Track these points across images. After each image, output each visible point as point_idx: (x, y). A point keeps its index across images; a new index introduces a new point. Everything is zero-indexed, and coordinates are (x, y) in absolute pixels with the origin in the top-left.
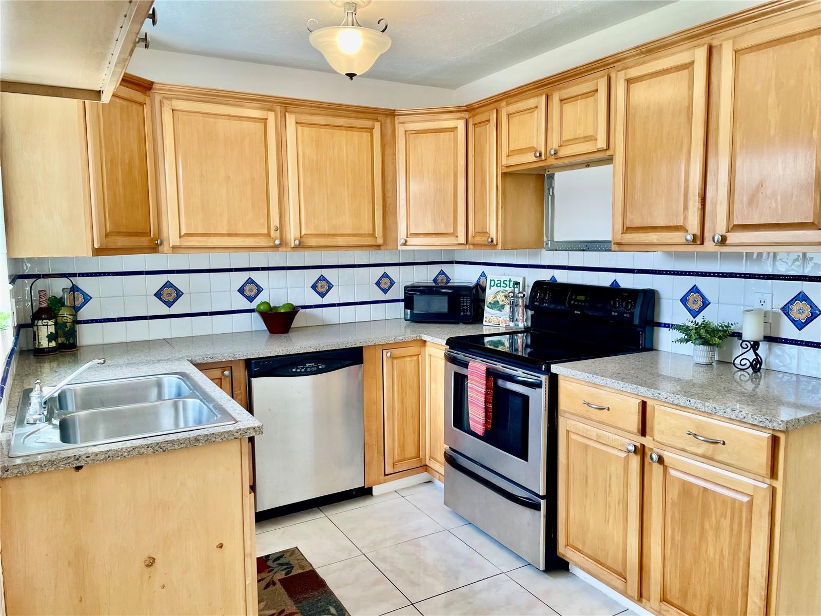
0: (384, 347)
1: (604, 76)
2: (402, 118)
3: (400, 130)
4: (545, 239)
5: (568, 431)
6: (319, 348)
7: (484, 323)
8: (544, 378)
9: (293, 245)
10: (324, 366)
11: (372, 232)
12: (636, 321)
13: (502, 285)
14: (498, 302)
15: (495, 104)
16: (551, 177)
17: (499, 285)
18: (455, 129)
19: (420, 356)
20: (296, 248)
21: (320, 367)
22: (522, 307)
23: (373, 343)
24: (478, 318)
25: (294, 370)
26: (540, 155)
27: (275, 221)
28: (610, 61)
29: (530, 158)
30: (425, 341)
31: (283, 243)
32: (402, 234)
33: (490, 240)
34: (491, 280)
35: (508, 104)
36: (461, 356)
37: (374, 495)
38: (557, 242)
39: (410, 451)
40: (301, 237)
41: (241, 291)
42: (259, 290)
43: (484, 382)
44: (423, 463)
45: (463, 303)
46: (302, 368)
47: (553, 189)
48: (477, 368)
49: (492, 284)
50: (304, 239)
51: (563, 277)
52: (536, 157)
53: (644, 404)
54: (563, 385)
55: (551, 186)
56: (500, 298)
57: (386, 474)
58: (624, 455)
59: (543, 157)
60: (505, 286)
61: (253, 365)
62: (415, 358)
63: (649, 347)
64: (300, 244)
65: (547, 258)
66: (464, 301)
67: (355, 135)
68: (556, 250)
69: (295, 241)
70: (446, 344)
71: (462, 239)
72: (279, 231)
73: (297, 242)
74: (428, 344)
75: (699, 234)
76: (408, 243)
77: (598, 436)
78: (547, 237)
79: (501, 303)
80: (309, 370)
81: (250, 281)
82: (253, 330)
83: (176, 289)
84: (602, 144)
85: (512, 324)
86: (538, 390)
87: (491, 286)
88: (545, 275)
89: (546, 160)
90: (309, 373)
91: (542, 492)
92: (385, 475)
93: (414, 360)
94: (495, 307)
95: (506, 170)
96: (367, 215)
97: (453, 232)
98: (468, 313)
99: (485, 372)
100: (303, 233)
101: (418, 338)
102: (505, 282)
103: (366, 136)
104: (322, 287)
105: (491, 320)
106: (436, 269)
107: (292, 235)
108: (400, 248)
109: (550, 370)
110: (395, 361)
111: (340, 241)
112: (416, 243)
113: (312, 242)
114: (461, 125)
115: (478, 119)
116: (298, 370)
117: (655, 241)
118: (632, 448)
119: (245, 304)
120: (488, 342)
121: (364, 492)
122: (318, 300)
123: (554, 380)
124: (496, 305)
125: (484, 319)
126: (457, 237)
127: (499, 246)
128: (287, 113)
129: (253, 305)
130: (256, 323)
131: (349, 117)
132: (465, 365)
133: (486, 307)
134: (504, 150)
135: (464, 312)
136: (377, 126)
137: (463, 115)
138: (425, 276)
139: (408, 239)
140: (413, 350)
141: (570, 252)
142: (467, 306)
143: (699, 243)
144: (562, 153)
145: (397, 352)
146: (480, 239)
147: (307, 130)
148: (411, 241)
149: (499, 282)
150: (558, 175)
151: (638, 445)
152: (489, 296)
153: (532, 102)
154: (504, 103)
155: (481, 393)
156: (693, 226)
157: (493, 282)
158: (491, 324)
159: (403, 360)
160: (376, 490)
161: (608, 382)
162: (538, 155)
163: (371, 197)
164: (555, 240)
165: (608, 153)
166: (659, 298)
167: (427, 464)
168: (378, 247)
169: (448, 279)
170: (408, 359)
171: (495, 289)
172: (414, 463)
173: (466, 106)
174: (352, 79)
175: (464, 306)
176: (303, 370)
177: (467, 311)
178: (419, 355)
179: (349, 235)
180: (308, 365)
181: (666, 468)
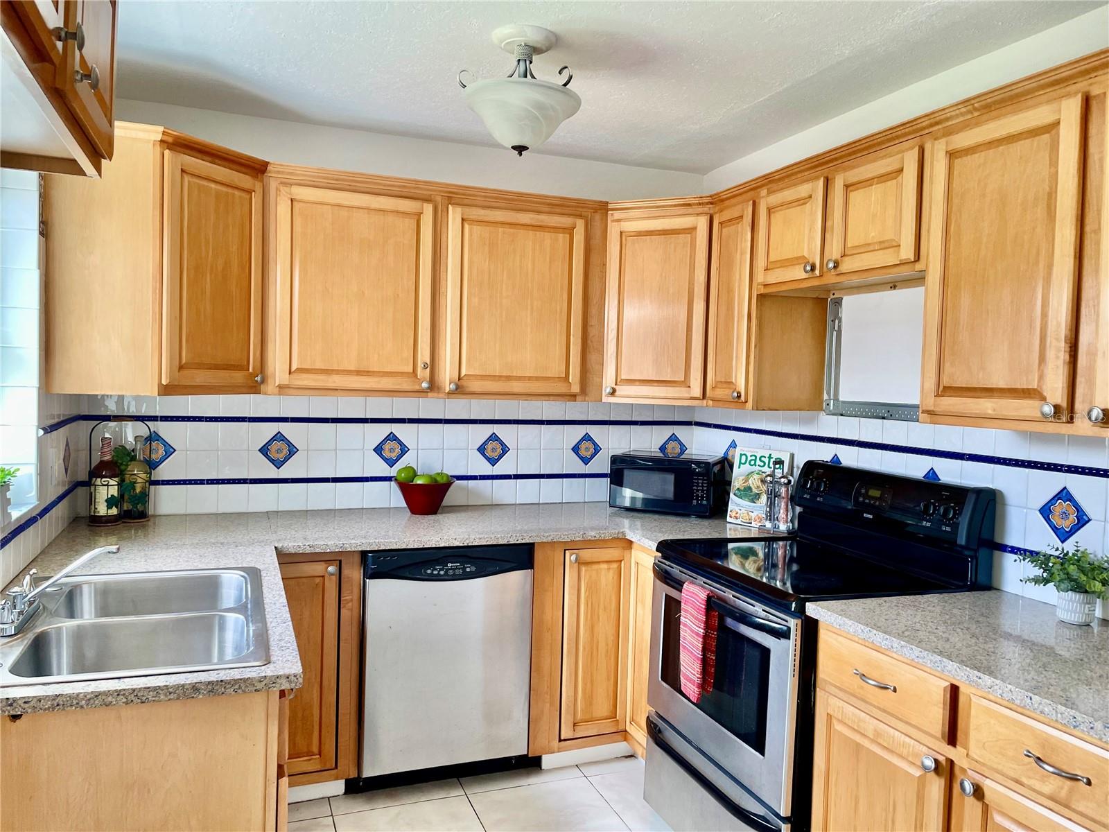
0: (568, 546)
1: (912, 148)
2: (617, 215)
3: (613, 231)
4: (826, 397)
5: (829, 716)
6: (468, 541)
7: (729, 519)
8: (793, 624)
9: (447, 391)
10: (473, 569)
11: (564, 376)
12: (962, 540)
13: (758, 462)
14: (750, 488)
15: (752, 193)
16: (838, 302)
17: (753, 462)
18: (692, 230)
19: (623, 562)
20: (450, 393)
21: (468, 570)
22: (785, 500)
23: (549, 539)
24: (718, 510)
25: (429, 571)
26: (813, 269)
27: (424, 355)
28: (924, 124)
29: (798, 273)
30: (631, 542)
31: (433, 386)
32: (609, 380)
33: (735, 394)
34: (741, 455)
35: (770, 193)
36: (676, 570)
37: (543, 768)
38: (844, 402)
39: (602, 708)
40: (459, 379)
41: (378, 450)
42: (404, 450)
43: (703, 618)
44: (621, 728)
45: (698, 486)
46: (441, 570)
47: (840, 322)
48: (694, 593)
49: (743, 461)
50: (463, 383)
51: (851, 458)
52: (806, 272)
53: (954, 691)
54: (824, 638)
55: (837, 317)
56: (754, 482)
57: (562, 738)
58: (917, 773)
59: (817, 272)
60: (762, 464)
61: (370, 560)
62: (615, 566)
63: (985, 583)
64: (457, 389)
65: (829, 425)
66: (698, 483)
67: (547, 237)
68: (842, 415)
69: (450, 384)
70: (657, 550)
71: (696, 391)
72: (428, 368)
73: (453, 386)
74: (634, 546)
75: (1064, 404)
76: (617, 394)
77: (877, 733)
78: (829, 394)
79: (755, 491)
80: (451, 572)
81: (392, 437)
82: (392, 506)
83: (289, 443)
84: (907, 252)
85: (768, 525)
86: (783, 641)
87: (740, 463)
88: (824, 453)
89: (821, 276)
90: (450, 577)
91: (785, 810)
92: (560, 740)
93: (613, 568)
94: (746, 496)
95: (763, 291)
96: (559, 351)
97: (683, 380)
98: (705, 502)
99: (704, 602)
100: (464, 372)
101: (620, 536)
102: (763, 459)
103: (562, 238)
104: (493, 450)
105: (738, 515)
106: (667, 431)
107: (447, 375)
108: (606, 399)
109: (805, 612)
110: (583, 569)
111: (517, 387)
112: (631, 395)
113: (475, 386)
114: (702, 223)
115: (727, 215)
116: (435, 572)
117: (990, 412)
118: (930, 764)
119: (382, 469)
120: (732, 549)
121: (528, 764)
122: (487, 469)
123: (810, 630)
124: (748, 494)
125: (729, 513)
126: (689, 387)
127: (750, 405)
128: (450, 206)
129: (392, 472)
130: (396, 498)
131: (539, 212)
132: (678, 585)
133: (732, 495)
134: (761, 262)
135: (698, 500)
136: (580, 225)
137: (706, 209)
138: (647, 442)
139: (617, 387)
140: (612, 553)
141: (862, 419)
142: (703, 491)
143: (1064, 420)
144: (846, 266)
145: (587, 554)
146: (721, 393)
147: (477, 229)
148: (621, 390)
149: (753, 458)
150: (847, 300)
151: (942, 759)
152: (738, 476)
153: (803, 190)
154: (764, 192)
155: (697, 634)
156: (1056, 391)
157: (744, 457)
158: (739, 522)
159: (595, 567)
160: (547, 761)
161: (895, 645)
162: (808, 268)
163: (565, 324)
164: (841, 399)
165: (919, 266)
166: (1004, 504)
167: (628, 729)
168: (573, 397)
169: (683, 449)
170: (604, 566)
171: (746, 468)
172: (608, 727)
173: (711, 196)
174: (521, 155)
175: (698, 490)
176: (442, 573)
177: (702, 500)
178: (621, 561)
179: (530, 378)
180: (450, 565)
181: (986, 809)
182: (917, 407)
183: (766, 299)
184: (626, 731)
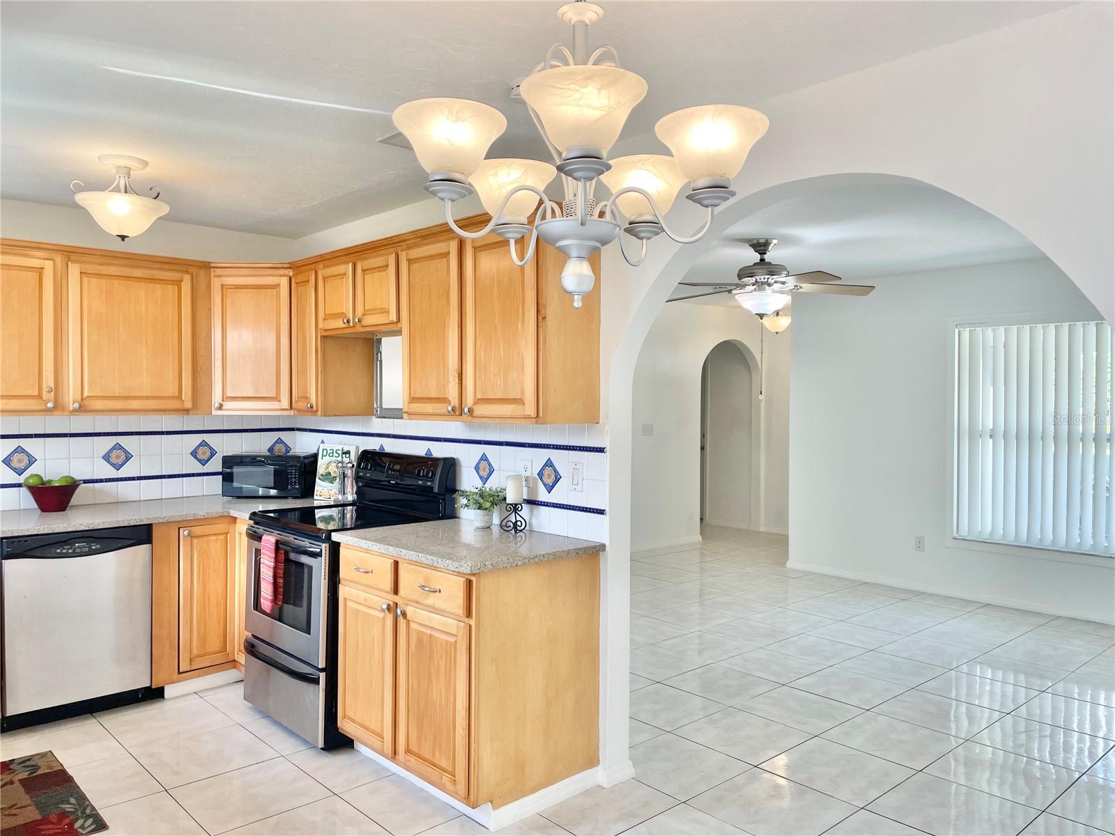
0: (180, 524)
1: (392, 253)
2: (219, 272)
3: (216, 284)
4: (375, 406)
5: (345, 599)
6: (92, 526)
7: (315, 497)
8: (325, 547)
9: (71, 409)
10: (98, 546)
11: (177, 395)
12: (436, 490)
13: (335, 454)
14: (330, 473)
15: (314, 265)
16: (379, 341)
17: (331, 455)
18: (277, 286)
19: (229, 535)
20: (75, 411)
21: (94, 547)
22: (350, 479)
23: (165, 521)
24: (308, 491)
25: (59, 551)
26: (348, 321)
27: (48, 380)
28: (396, 240)
29: (339, 324)
30: (236, 518)
31: (58, 407)
32: (217, 397)
33: (309, 406)
34: (323, 450)
35: (325, 267)
36: (260, 529)
37: (166, 697)
38: (385, 409)
39: (214, 644)
40: (82, 399)
41: (7, 462)
42: (32, 461)
43: (273, 555)
44: (231, 658)
45: (291, 475)
46: (69, 549)
47: (381, 355)
48: (269, 540)
49: (325, 454)
50: (86, 402)
51: (392, 447)
52: (345, 323)
53: (396, 564)
54: (343, 552)
55: (379, 352)
56: (333, 469)
57: (181, 671)
58: (381, 615)
59: (351, 324)
60: (337, 455)
61: (5, 545)
62: (222, 537)
63: (451, 515)
64: (80, 407)
65: (378, 425)
66: (292, 472)
67: (158, 288)
68: (384, 418)
69: (73, 404)
70: (250, 519)
71: (285, 403)
72: (53, 393)
73: (76, 405)
74: (238, 520)
75: (457, 406)
76: (223, 408)
77: (366, 600)
78: (377, 404)
79: (333, 475)
80: (78, 550)
81: (19, 450)
82: (22, 508)
84: (393, 317)
85: (340, 497)
86: (319, 558)
87: (323, 455)
88: (373, 444)
89: (354, 327)
90: (78, 555)
91: (322, 664)
92: (179, 673)
93: (221, 539)
94: (327, 479)
95: (325, 334)
96: (171, 375)
97: (275, 396)
98: (297, 487)
99: (274, 545)
100: (86, 394)
101: (225, 514)
102: (338, 452)
103: (171, 289)
104: (119, 457)
105: (322, 494)
106: (274, 436)
107: (71, 396)
108: (214, 412)
109: (331, 538)
110: (195, 541)
111: (135, 404)
113: (98, 405)
114: (284, 282)
115: (300, 278)
116: (64, 551)
117: (430, 411)
118: (385, 607)
119: (13, 478)
121: (153, 694)
122: (112, 473)
123: (335, 548)
124: (328, 477)
125: (315, 493)
126: (280, 401)
127: (319, 413)
128: (69, 263)
129: (21, 479)
130: (25, 499)
131: (150, 268)
132: (259, 538)
133: (317, 479)
134: (321, 315)
135: (291, 485)
136: (187, 278)
137: (286, 272)
138: (259, 445)
139: (223, 403)
140: (220, 527)
141: (395, 420)
142: (295, 478)
143: (457, 414)
144: (365, 322)
145: (197, 530)
146: (302, 405)
147: (94, 281)
148: (227, 405)
149: (331, 451)
150: (384, 340)
151: (391, 603)
152: (321, 466)
153: (341, 269)
154: (321, 265)
155: (270, 567)
157: (325, 451)
158: (322, 498)
159: (205, 539)
160: (169, 691)
162: (345, 321)
163: (177, 355)
164: (384, 407)
165: (399, 325)
166: (460, 466)
167: (236, 659)
168: (187, 411)
169: (288, 449)
170: (213, 538)
171: (327, 459)
172: (219, 659)
173: (289, 263)
174: (124, 241)
175: (292, 478)
176: (70, 551)
177: (295, 484)
178: (227, 533)
179: (147, 398)
180: (77, 545)
181: (408, 621)
182: (402, 409)
183: (327, 338)
184: (235, 661)
